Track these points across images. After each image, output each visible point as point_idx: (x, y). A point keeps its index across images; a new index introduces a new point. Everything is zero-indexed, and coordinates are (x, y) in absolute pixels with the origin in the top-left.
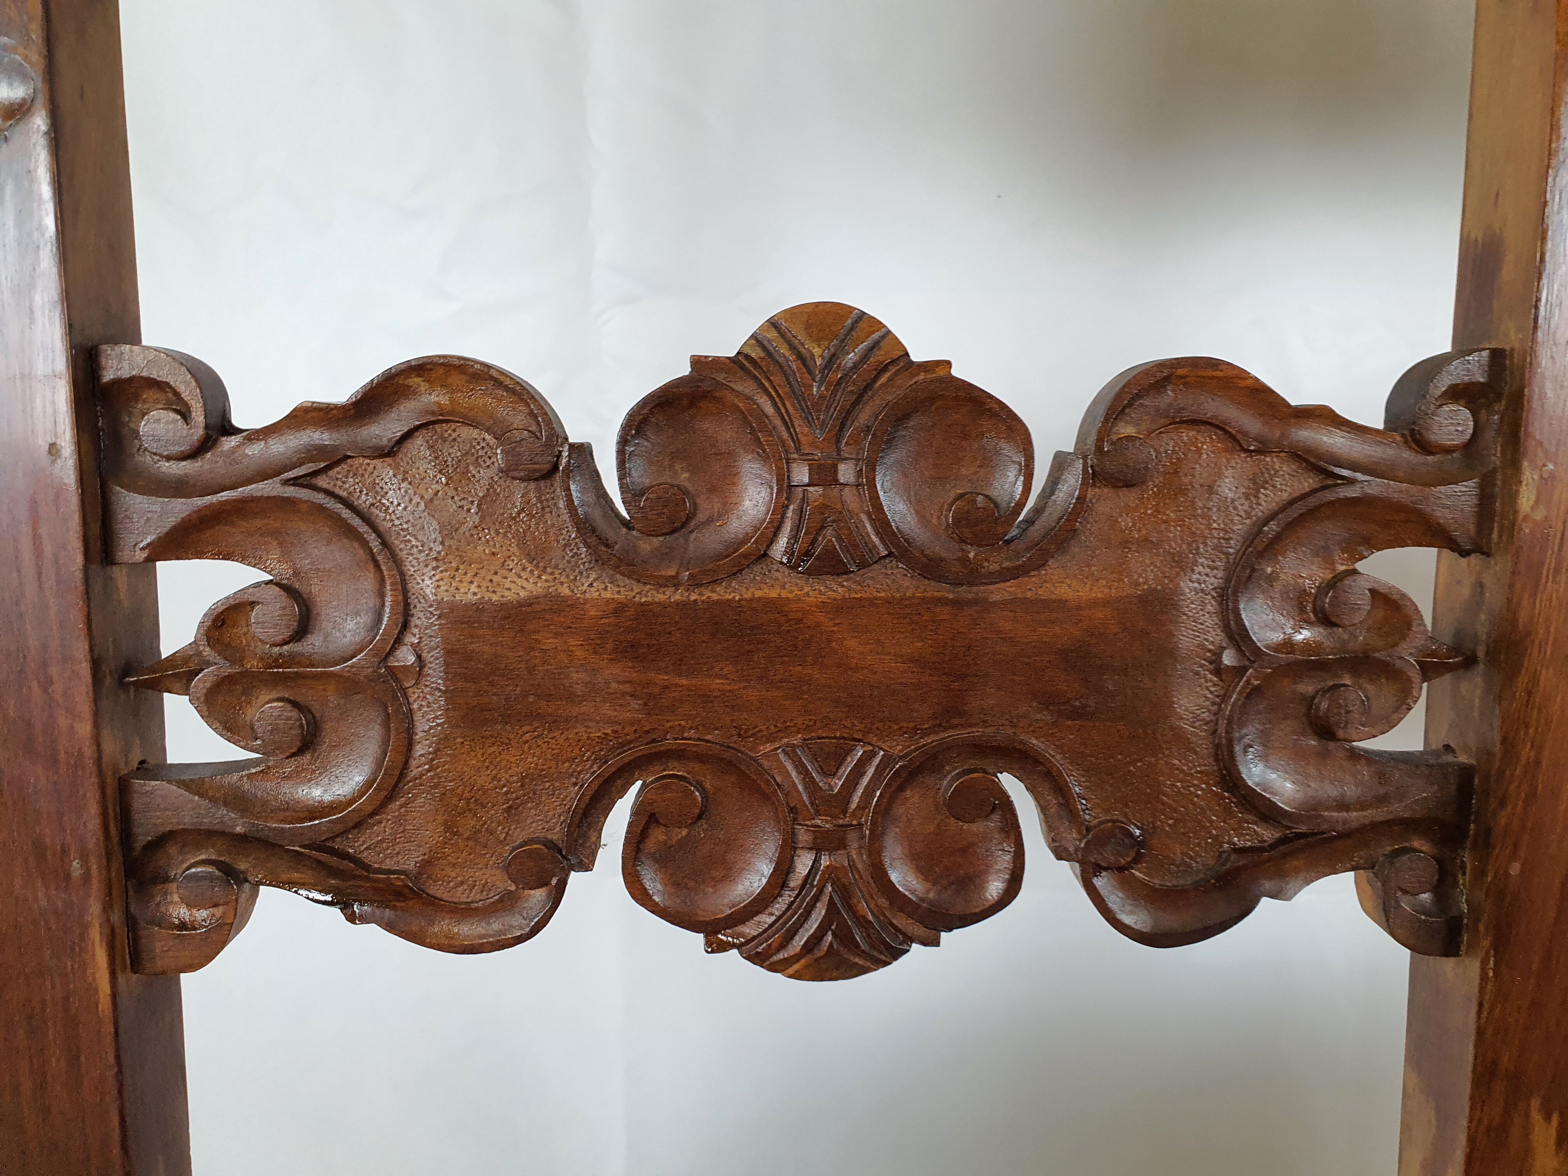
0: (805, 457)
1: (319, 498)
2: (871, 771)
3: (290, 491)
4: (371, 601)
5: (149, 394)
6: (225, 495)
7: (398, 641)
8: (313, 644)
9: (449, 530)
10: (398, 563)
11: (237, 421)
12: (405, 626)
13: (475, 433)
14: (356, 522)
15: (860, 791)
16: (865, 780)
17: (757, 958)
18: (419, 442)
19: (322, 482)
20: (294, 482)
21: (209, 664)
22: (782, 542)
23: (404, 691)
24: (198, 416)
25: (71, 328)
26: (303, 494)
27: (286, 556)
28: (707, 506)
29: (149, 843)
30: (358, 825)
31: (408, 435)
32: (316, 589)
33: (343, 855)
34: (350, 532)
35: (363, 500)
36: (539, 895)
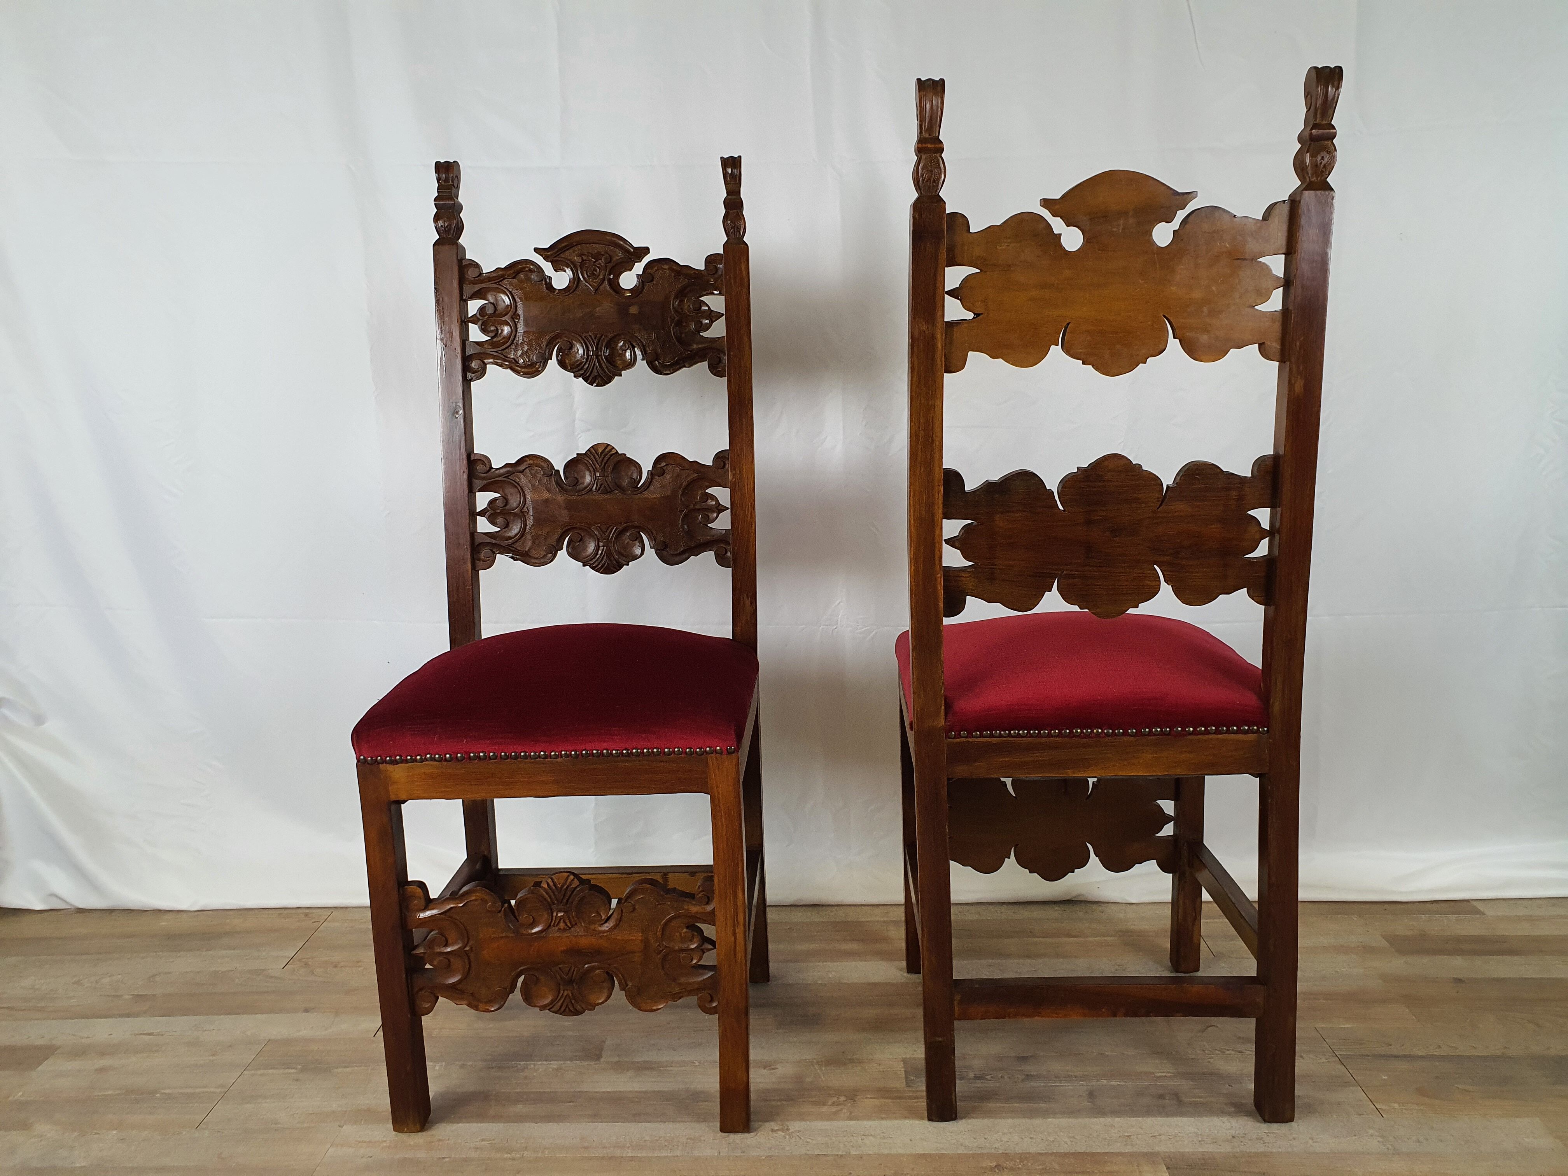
0: (598, 471)
1: (509, 480)
2: (613, 531)
3: (504, 479)
4: (519, 499)
5: (479, 462)
6: (493, 480)
7: (524, 507)
8: (508, 507)
9: (533, 486)
10: (524, 492)
11: (493, 466)
12: (525, 504)
13: (537, 468)
14: (516, 484)
15: (611, 535)
16: (613, 533)
17: (593, 568)
18: (527, 469)
19: (509, 477)
20: (503, 478)
21: (489, 511)
22: (594, 487)
23: (525, 516)
24: (488, 465)
25: (466, 450)
26: (506, 479)
27: (503, 491)
28: (580, 481)
29: (478, 545)
30: (516, 542)
31: (525, 469)
32: (509, 497)
33: (514, 548)
34: (516, 487)
35: (518, 481)
36: (550, 555)
